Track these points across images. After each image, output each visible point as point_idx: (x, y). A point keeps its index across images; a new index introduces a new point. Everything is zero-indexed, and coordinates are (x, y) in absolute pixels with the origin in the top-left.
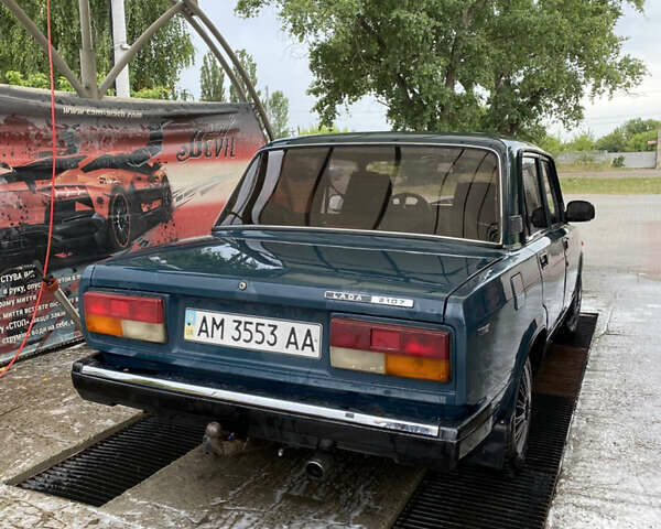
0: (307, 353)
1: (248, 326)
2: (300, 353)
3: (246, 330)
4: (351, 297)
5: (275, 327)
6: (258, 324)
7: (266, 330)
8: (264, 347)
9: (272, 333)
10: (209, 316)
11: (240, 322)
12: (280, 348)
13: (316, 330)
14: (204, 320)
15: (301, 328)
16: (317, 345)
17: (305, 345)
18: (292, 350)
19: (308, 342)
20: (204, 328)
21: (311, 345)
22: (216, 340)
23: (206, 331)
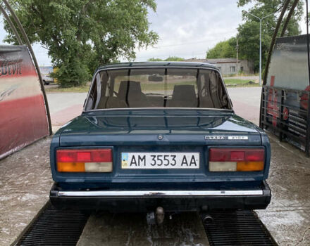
0: (193, 166)
1: (160, 158)
2: (189, 167)
3: (158, 159)
4: (218, 138)
5: (175, 156)
6: (165, 156)
7: (170, 158)
8: (170, 167)
9: (173, 159)
10: (136, 155)
11: (155, 156)
12: (178, 166)
13: (197, 155)
14: (134, 157)
15: (189, 155)
16: (198, 163)
17: (191, 163)
18: (184, 166)
19: (193, 161)
20: (133, 161)
21: (195, 163)
22: (142, 166)
23: (135, 163)
